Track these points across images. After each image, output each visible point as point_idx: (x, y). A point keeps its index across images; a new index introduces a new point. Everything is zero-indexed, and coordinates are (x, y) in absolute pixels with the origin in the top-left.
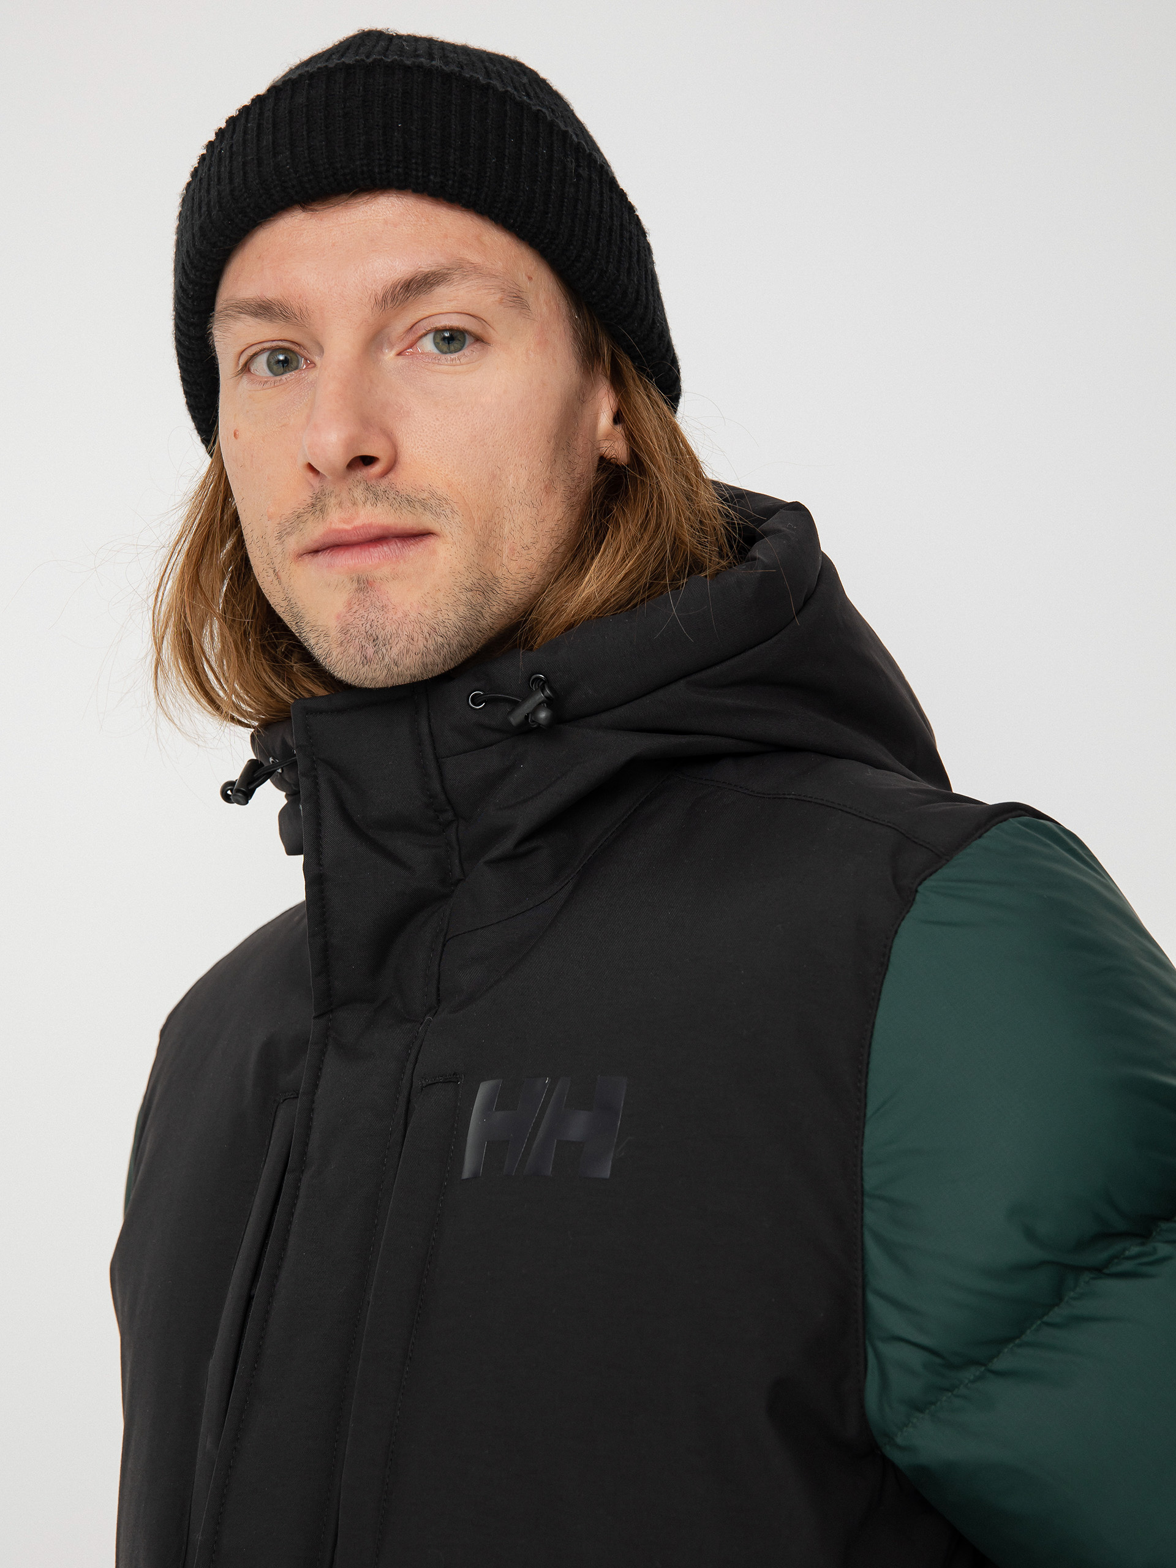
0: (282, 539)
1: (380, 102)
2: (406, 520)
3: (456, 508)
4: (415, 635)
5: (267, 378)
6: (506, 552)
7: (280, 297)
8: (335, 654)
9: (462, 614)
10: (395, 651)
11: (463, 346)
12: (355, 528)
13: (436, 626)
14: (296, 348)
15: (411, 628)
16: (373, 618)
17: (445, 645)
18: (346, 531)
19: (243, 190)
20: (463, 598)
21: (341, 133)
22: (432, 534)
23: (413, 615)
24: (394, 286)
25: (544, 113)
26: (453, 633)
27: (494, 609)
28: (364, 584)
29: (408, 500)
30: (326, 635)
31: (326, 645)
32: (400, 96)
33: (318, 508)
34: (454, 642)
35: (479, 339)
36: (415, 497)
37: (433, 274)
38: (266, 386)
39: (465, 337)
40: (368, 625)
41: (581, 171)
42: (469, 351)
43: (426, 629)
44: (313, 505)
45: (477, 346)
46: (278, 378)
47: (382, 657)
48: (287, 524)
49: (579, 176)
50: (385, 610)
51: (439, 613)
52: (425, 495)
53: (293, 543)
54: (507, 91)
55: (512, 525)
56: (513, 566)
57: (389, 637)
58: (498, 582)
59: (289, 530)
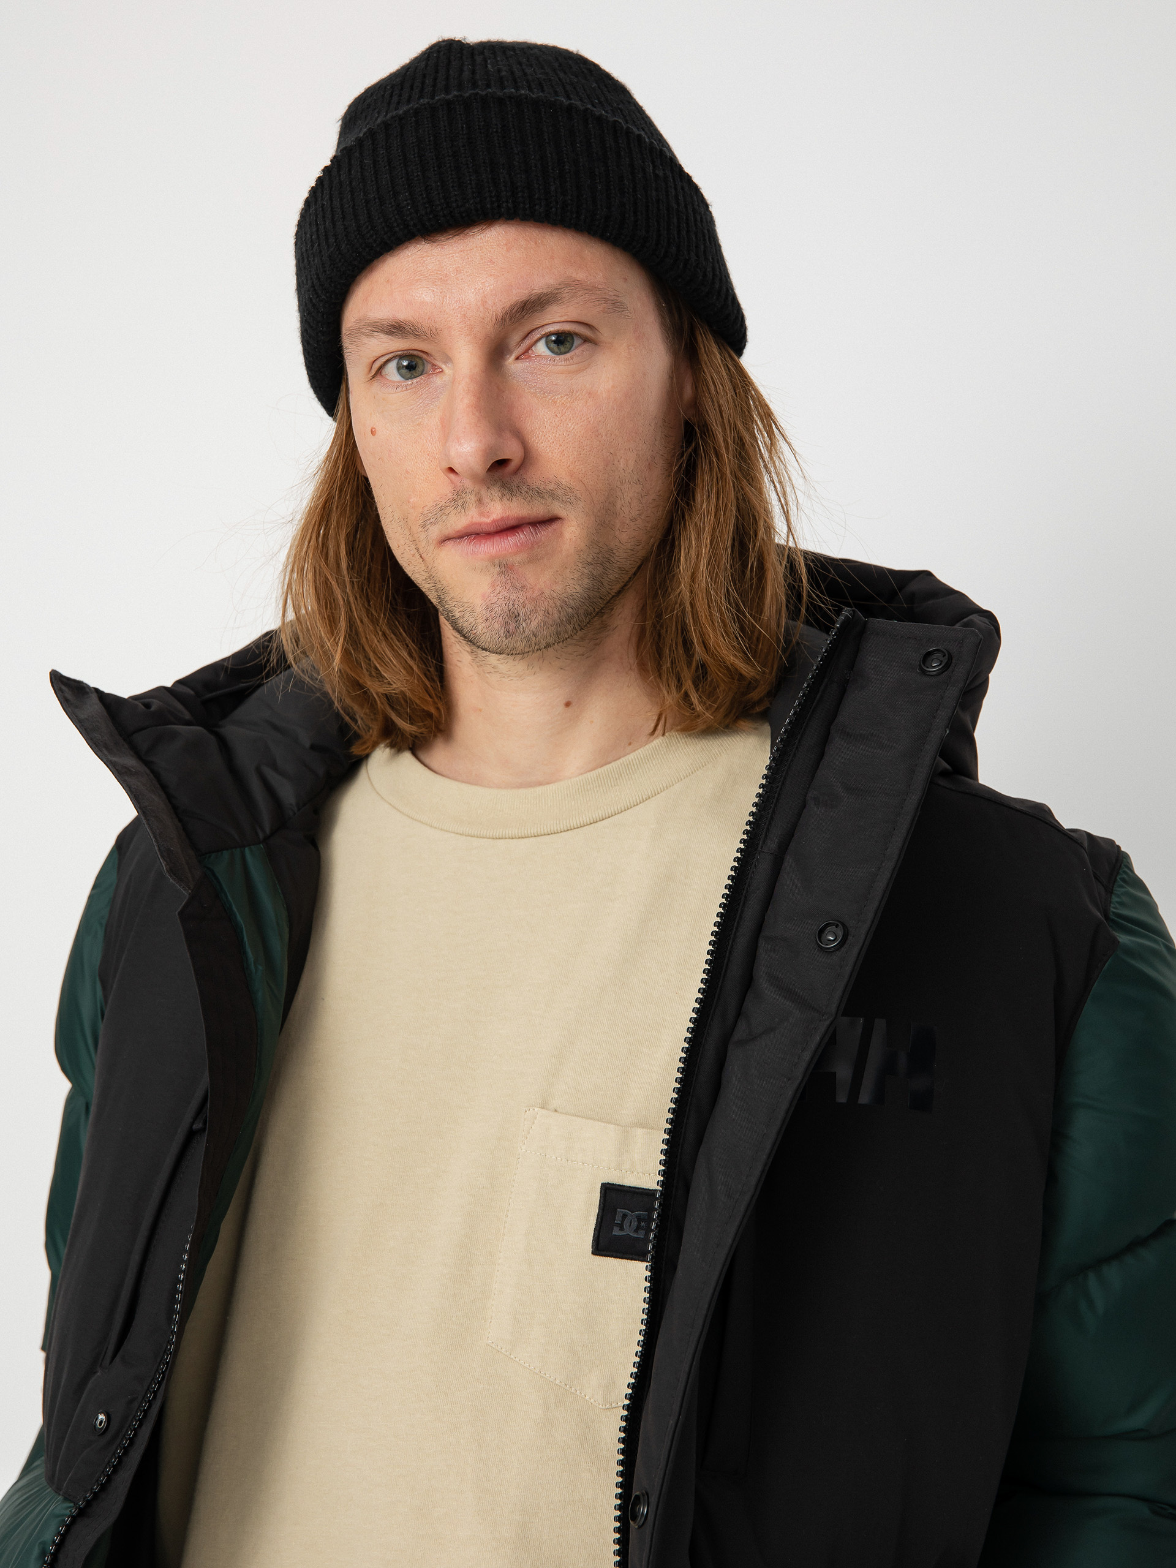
0: (426, 528)
1: (483, 139)
2: (537, 509)
3: (579, 495)
4: (550, 609)
5: (399, 382)
6: (618, 525)
7: (410, 318)
8: (480, 627)
9: (587, 586)
10: (534, 624)
11: (571, 348)
12: (494, 521)
13: (566, 599)
14: (424, 356)
15: (546, 603)
16: (514, 598)
17: (575, 615)
18: (486, 524)
19: (369, 228)
20: (586, 571)
21: (453, 173)
22: (559, 518)
23: (547, 592)
24: (512, 307)
25: (620, 123)
26: (580, 603)
27: (611, 577)
28: (505, 568)
29: (538, 493)
30: (473, 611)
31: (472, 620)
32: (500, 130)
33: (460, 503)
34: (581, 611)
35: (586, 340)
36: (544, 489)
37: (546, 294)
38: (399, 389)
39: (573, 338)
40: (511, 604)
41: (657, 172)
42: (579, 351)
43: (558, 603)
44: (455, 501)
45: (586, 346)
46: (409, 382)
47: (522, 631)
48: (430, 515)
49: (656, 176)
50: (525, 590)
51: (567, 588)
52: (551, 486)
53: (435, 532)
54: (587, 109)
55: (623, 501)
56: (624, 537)
57: (529, 613)
58: (613, 553)
59: (432, 520)
